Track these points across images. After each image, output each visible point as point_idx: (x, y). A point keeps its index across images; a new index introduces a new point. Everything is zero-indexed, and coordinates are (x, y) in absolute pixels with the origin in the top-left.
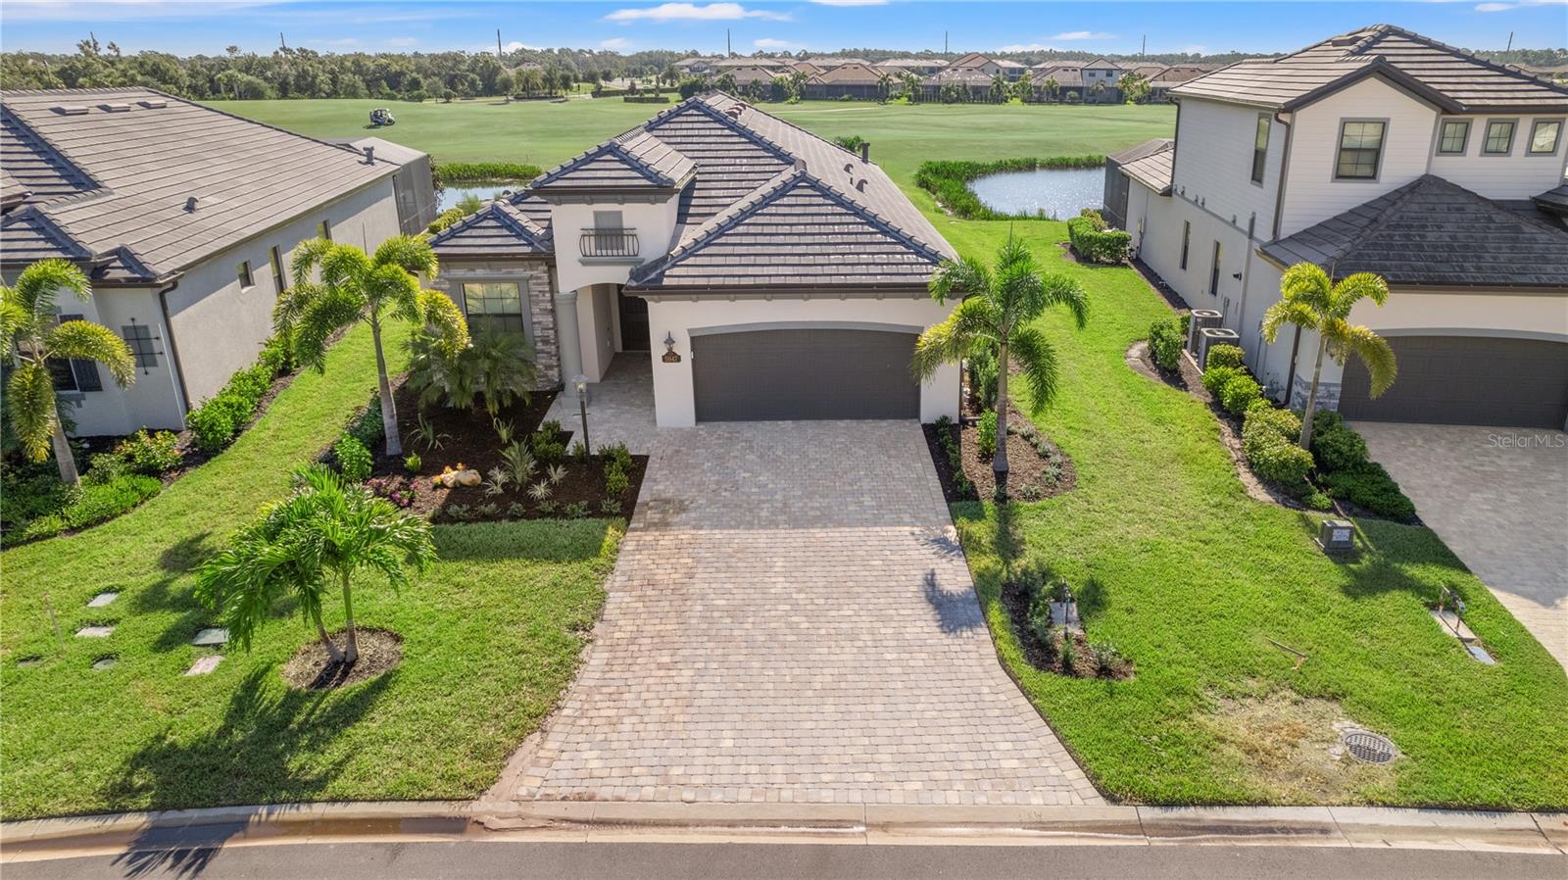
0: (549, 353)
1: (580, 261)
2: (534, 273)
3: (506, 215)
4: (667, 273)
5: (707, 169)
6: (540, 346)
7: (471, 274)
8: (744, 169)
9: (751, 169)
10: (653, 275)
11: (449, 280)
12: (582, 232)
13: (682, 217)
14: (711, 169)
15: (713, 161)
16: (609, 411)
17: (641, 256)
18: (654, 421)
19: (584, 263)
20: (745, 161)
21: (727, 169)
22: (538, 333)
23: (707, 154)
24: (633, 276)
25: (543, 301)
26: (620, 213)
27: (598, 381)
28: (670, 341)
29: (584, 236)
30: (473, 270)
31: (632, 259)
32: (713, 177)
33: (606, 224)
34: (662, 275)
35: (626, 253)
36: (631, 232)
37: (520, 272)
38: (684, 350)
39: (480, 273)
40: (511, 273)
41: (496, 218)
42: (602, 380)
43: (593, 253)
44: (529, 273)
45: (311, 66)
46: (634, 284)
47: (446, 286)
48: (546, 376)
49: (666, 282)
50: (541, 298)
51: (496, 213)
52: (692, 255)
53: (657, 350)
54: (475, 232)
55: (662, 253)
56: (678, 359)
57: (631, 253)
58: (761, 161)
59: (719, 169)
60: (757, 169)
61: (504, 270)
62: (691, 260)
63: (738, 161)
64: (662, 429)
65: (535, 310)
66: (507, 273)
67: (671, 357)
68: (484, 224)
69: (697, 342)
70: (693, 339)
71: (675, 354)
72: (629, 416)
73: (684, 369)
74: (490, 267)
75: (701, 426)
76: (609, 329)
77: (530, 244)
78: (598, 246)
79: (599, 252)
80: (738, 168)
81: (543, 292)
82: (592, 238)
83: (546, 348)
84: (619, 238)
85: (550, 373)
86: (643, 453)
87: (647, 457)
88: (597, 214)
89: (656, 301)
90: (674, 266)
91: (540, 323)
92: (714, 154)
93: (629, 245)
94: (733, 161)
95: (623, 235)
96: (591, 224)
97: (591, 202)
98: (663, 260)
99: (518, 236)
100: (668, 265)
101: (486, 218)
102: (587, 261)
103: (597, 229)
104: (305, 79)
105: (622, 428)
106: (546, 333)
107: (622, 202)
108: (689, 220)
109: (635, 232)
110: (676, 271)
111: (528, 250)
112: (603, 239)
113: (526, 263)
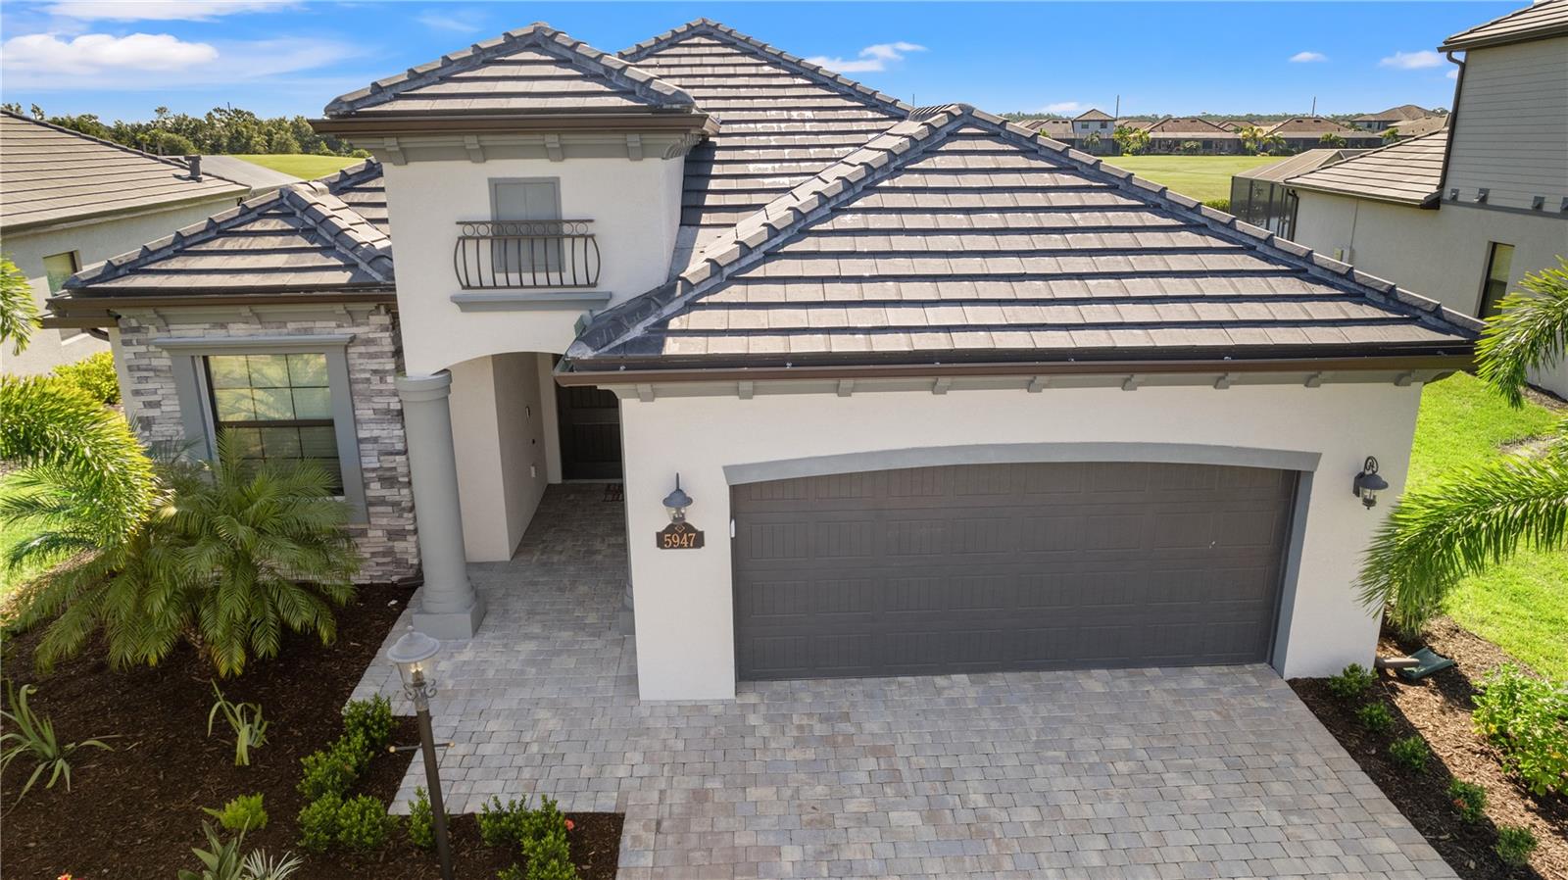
0: (395, 504)
1: (455, 300)
2: (360, 331)
3: (308, 208)
4: (675, 324)
5: (736, 128)
6: (376, 490)
7: (217, 335)
8: (808, 127)
9: (824, 127)
10: (637, 331)
11: (171, 348)
12: (459, 231)
13: (691, 212)
14: (743, 128)
15: (746, 115)
16: (527, 647)
17: (604, 287)
18: (632, 679)
19: (465, 305)
20: (809, 114)
21: (775, 127)
22: (371, 461)
23: (733, 103)
24: (585, 334)
25: (380, 393)
26: (553, 184)
27: (508, 559)
28: (678, 498)
29: (463, 239)
30: (223, 326)
31: (584, 295)
32: (748, 141)
33: (519, 209)
34: (661, 330)
35: (568, 279)
36: (581, 229)
37: (330, 328)
38: (714, 518)
39: (239, 331)
40: (306, 331)
41: (285, 216)
42: (516, 554)
43: (487, 280)
44: (350, 331)
45: (245, 127)
46: (587, 353)
47: (164, 361)
48: (389, 552)
49: (673, 347)
50: (376, 385)
51: (287, 205)
52: (733, 280)
53: (644, 515)
54: (231, 244)
55: (659, 279)
56: (698, 540)
57: (582, 280)
58: (841, 114)
59: (760, 127)
60: (834, 127)
61: (291, 326)
62: (734, 293)
63: (795, 115)
64: (653, 706)
65: (364, 412)
66: (299, 331)
67: (680, 535)
68: (258, 226)
69: (745, 498)
70: (735, 491)
71: (689, 528)
72: (571, 662)
73: (713, 564)
74: (260, 319)
75: (751, 698)
76: (537, 441)
77: (350, 266)
78: (501, 265)
79: (501, 279)
80: (798, 127)
81: (380, 374)
82: (485, 245)
83: (390, 494)
84: (552, 244)
85: (399, 546)
86: (606, 804)
87: (616, 820)
88: (497, 186)
89: (644, 398)
90: (691, 306)
91: (375, 440)
92: (747, 103)
93: (574, 256)
94: (785, 115)
95: (559, 237)
96: (482, 210)
97: (484, 154)
98: (664, 294)
99: (327, 249)
100: (677, 304)
101: (263, 216)
102: (472, 299)
103: (496, 223)
104: (239, 141)
105: (554, 706)
106: (388, 462)
107: (562, 153)
108: (706, 218)
109: (591, 229)
110: (697, 319)
111: (343, 278)
112: (512, 247)
113: (339, 308)
